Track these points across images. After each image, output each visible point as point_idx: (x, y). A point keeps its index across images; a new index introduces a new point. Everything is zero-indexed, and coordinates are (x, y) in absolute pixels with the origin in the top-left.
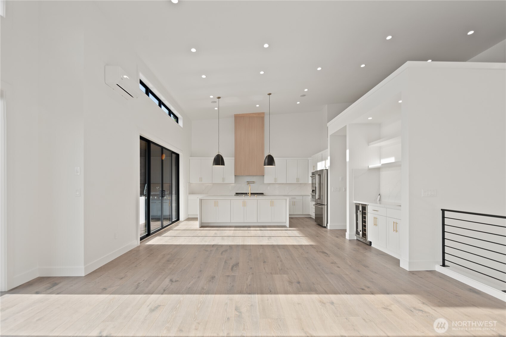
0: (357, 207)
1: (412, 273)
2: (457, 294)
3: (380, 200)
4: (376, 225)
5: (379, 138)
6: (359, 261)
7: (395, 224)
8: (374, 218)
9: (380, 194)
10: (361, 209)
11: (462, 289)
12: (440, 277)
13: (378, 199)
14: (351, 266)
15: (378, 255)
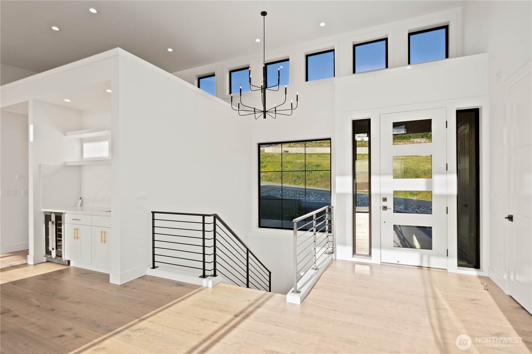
0: (48, 218)
1: (124, 286)
2: (168, 294)
3: (81, 205)
4: (77, 238)
5: (81, 128)
6: (53, 293)
7: (103, 233)
8: (75, 229)
9: (81, 198)
10: (53, 218)
11: (171, 287)
12: (152, 281)
13: (79, 204)
14: (38, 306)
15: (80, 276)
